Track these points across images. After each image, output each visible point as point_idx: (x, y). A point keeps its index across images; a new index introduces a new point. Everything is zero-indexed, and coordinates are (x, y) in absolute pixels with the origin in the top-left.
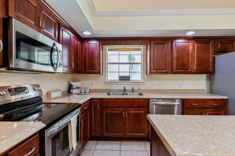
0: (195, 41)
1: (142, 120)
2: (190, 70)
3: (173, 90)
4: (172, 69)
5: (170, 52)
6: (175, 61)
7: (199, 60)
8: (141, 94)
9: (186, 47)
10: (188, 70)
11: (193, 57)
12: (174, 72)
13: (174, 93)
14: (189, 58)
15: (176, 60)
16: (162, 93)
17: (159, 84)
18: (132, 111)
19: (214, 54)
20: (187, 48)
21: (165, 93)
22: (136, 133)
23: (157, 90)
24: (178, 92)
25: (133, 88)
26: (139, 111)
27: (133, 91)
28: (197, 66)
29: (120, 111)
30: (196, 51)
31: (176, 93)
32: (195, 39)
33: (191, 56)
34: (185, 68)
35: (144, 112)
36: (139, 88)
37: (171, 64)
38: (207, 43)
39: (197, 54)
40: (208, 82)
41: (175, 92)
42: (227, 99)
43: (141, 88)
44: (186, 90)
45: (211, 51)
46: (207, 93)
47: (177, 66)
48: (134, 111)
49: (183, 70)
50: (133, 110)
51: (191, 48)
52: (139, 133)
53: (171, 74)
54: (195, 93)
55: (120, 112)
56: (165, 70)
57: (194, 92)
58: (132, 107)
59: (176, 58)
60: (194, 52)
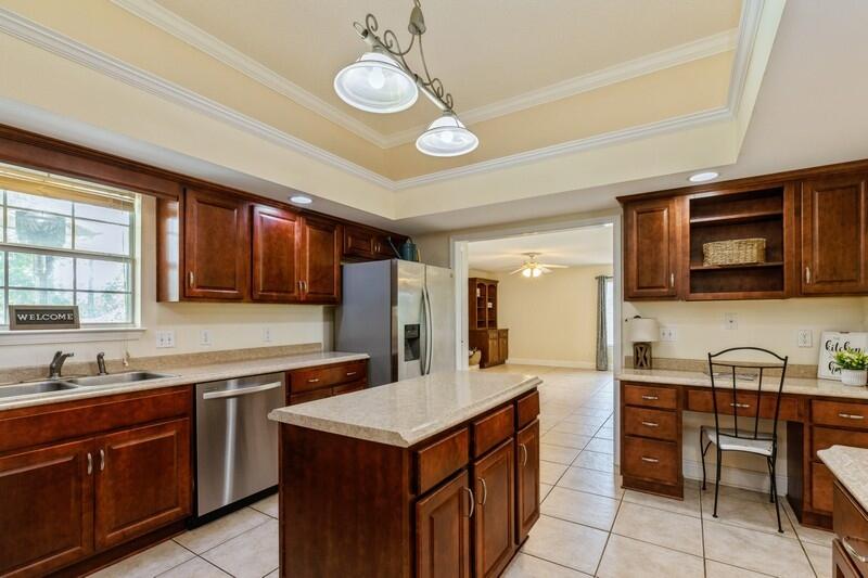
0: (307, 220)
1: (172, 464)
2: (296, 294)
3: (250, 351)
4: (252, 290)
5: (248, 239)
6: (260, 267)
7: (314, 270)
8: (144, 376)
9: (287, 231)
10: (291, 295)
11: (302, 261)
12: (258, 297)
13: (249, 359)
14: (293, 262)
15: (264, 264)
16: (215, 363)
17: (206, 335)
18: (125, 441)
19: (342, 260)
20: (290, 235)
21: (226, 362)
22: (147, 517)
23: (199, 355)
24: (260, 355)
25: (100, 357)
26: (159, 433)
27: (100, 366)
28: (312, 284)
29: (65, 456)
30: (308, 247)
31: (257, 359)
32: (308, 216)
33: (299, 257)
34: (285, 289)
35: (177, 434)
36: (128, 354)
37: (249, 273)
38: (329, 231)
39: (310, 256)
40: (328, 323)
41: (253, 356)
42: (367, 360)
43: (133, 355)
44: (280, 348)
45: (336, 251)
46: (325, 351)
47: (266, 280)
48: (135, 439)
49: (280, 292)
50: (133, 436)
51: (297, 237)
52: (158, 513)
53: (248, 302)
54: (303, 354)
55: (70, 459)
56: (234, 289)
57: (301, 351)
58: (130, 426)
59: (264, 259)
60: (304, 247)
